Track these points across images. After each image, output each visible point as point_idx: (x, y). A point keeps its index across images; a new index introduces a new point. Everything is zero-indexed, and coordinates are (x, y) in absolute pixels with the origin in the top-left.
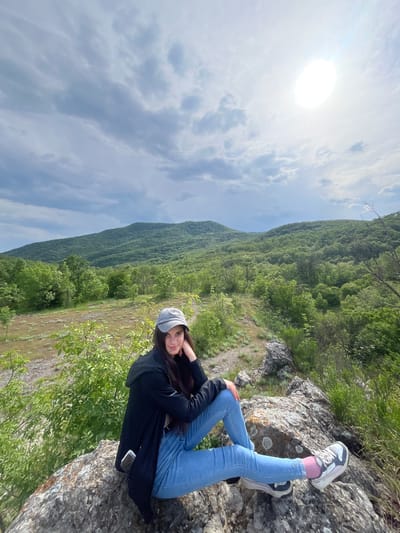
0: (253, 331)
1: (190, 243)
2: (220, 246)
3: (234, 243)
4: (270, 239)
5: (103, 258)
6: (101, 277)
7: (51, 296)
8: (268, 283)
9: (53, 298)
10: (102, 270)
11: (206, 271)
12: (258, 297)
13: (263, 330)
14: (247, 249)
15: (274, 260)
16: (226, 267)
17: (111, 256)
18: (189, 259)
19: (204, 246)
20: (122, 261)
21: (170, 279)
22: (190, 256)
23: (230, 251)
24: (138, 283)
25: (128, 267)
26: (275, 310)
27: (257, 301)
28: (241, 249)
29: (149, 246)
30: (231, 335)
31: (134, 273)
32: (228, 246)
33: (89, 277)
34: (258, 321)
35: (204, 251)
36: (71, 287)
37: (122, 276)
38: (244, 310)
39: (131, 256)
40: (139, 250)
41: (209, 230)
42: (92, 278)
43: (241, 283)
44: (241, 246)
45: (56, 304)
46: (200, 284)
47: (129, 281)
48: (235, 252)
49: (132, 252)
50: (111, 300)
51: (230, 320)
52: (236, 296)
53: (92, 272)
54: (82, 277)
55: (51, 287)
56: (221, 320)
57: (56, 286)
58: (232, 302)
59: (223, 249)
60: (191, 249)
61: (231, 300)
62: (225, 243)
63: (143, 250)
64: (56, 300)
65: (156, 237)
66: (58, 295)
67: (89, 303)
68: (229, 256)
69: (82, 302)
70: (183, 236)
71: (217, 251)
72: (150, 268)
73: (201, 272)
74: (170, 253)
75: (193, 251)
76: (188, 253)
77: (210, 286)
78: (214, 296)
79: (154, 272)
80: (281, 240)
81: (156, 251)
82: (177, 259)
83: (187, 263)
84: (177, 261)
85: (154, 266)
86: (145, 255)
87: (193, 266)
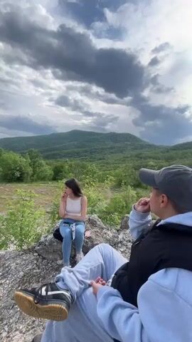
1: (111, 148)
2: (135, 153)
3: (146, 152)
5: (49, 153)
7: (18, 174)
9: (19, 176)
10: (48, 161)
11: (121, 170)
16: (135, 169)
17: (55, 152)
18: (109, 161)
19: (122, 152)
20: (62, 156)
21: (95, 173)
22: (110, 158)
23: (141, 158)
24: (73, 173)
28: (150, 158)
31: (71, 166)
32: (140, 154)
33: (41, 165)
35: (121, 156)
36: (30, 170)
37: (62, 167)
39: (69, 154)
40: (74, 150)
41: (127, 140)
42: (43, 166)
44: (150, 155)
45: (20, 180)
47: (66, 171)
48: (145, 158)
49: (70, 151)
50: (54, 182)
52: (140, 190)
53: (43, 162)
54: (37, 164)
55: (18, 168)
56: (126, 203)
57: (21, 168)
58: (136, 194)
59: (136, 156)
60: (112, 153)
61: (135, 192)
62: (139, 151)
63: (76, 150)
64: (21, 177)
65: (88, 141)
66: (22, 174)
67: (40, 182)
68: (140, 161)
69: (36, 181)
70: (107, 143)
71: (131, 157)
72: (81, 163)
73: (117, 171)
74: (96, 154)
75: (114, 155)
76: (110, 156)
77: (121, 181)
78: (123, 187)
79: (84, 167)
81: (86, 151)
82: (100, 159)
83: (107, 163)
84: (100, 161)
85: (84, 162)
86: (78, 154)
87: (112, 165)
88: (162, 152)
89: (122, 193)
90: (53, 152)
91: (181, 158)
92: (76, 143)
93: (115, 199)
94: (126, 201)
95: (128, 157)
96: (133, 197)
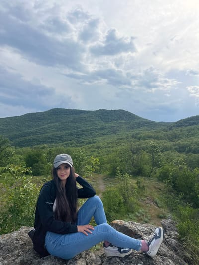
0: (154, 210)
1: (102, 129)
3: (144, 132)
4: (179, 129)
5: (22, 139)
6: (19, 155)
8: (172, 169)
10: (20, 149)
11: (116, 154)
12: (162, 181)
13: (164, 211)
14: (156, 138)
15: (181, 149)
16: (134, 153)
18: (101, 144)
19: (115, 132)
20: (39, 142)
22: (101, 141)
25: (44, 147)
26: (177, 195)
27: (161, 185)
28: (150, 137)
29: (64, 130)
30: (133, 212)
31: (50, 153)
32: (137, 134)
33: (9, 154)
34: (160, 204)
35: (115, 137)
37: (39, 155)
38: (148, 192)
39: (49, 138)
40: (55, 133)
41: (121, 118)
42: (12, 155)
43: (147, 168)
44: (151, 134)
46: (109, 166)
47: (44, 159)
48: (144, 139)
49: (49, 135)
51: (133, 200)
53: (12, 150)
54: (3, 154)
56: (124, 198)
58: (137, 184)
59: (133, 136)
60: (103, 134)
61: (135, 181)
62: (136, 131)
63: (59, 133)
65: (72, 122)
68: (138, 143)
70: (96, 122)
71: (127, 138)
72: (65, 149)
74: (84, 137)
75: (105, 137)
76: (100, 138)
77: (116, 169)
78: (119, 177)
80: (189, 131)
81: (71, 134)
82: (90, 143)
83: (98, 148)
84: (90, 145)
85: (68, 148)
86: (61, 139)
87: (105, 150)
88: (164, 130)
89: (118, 185)
90: (27, 138)
91: (187, 136)
92: (57, 124)
93: (109, 192)
94: (123, 195)
95: (123, 139)
96: (133, 188)
